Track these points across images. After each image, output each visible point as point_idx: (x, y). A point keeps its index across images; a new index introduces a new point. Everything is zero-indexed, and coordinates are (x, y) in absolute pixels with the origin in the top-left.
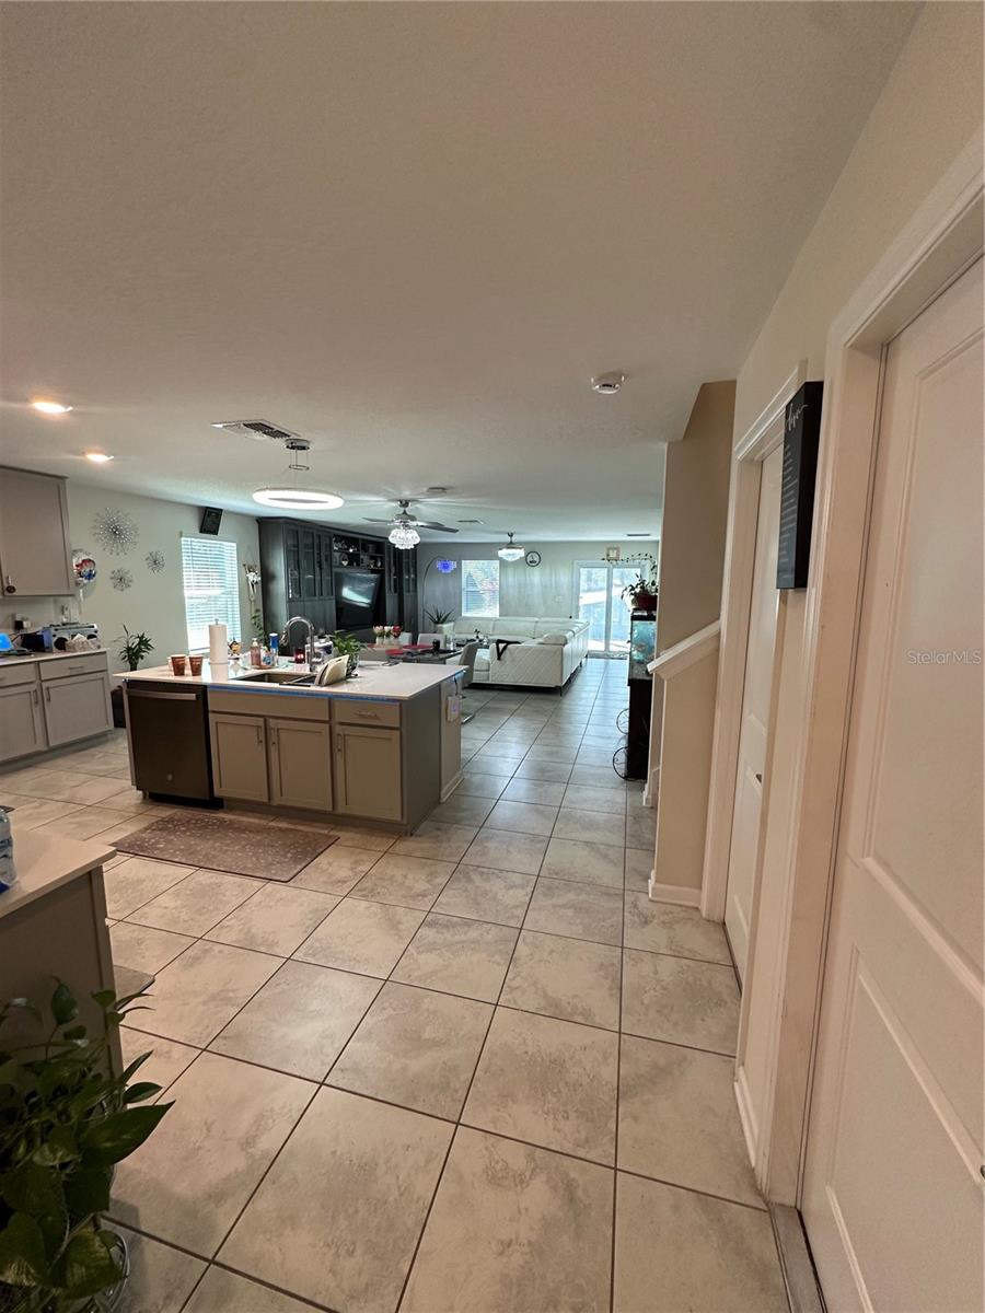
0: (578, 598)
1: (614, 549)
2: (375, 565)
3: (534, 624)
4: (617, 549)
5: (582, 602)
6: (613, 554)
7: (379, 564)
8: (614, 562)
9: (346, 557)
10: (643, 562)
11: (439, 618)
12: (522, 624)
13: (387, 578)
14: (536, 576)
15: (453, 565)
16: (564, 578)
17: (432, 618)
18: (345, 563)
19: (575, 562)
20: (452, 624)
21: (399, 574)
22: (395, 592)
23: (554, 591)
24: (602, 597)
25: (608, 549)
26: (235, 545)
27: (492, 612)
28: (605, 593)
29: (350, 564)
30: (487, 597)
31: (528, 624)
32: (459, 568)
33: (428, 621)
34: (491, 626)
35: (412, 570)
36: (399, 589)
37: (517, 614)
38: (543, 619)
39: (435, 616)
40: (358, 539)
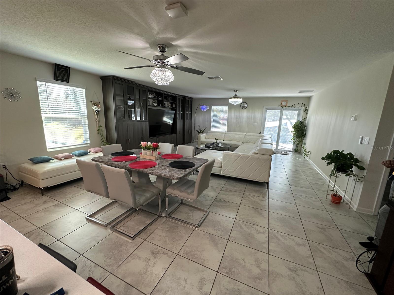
0: (264, 124)
1: (284, 101)
2: (172, 106)
3: (244, 136)
4: (287, 101)
5: (266, 126)
6: (284, 104)
7: (174, 106)
8: (284, 107)
9: (156, 101)
10: (300, 108)
11: (201, 130)
12: (238, 136)
13: (177, 112)
14: (245, 114)
15: (207, 107)
16: (258, 115)
17: (198, 131)
18: (155, 105)
19: (264, 107)
20: (205, 134)
21: (184, 111)
22: (182, 119)
23: (253, 120)
24: (277, 124)
25: (282, 101)
26: (84, 90)
27: (223, 129)
28: (278, 122)
29: (158, 105)
30: (222, 122)
31: (241, 136)
32: (210, 109)
33: (196, 132)
34: (223, 136)
35: (189, 110)
36: (183, 118)
37: (235, 131)
38: (248, 134)
39: (199, 130)
40: (163, 93)
